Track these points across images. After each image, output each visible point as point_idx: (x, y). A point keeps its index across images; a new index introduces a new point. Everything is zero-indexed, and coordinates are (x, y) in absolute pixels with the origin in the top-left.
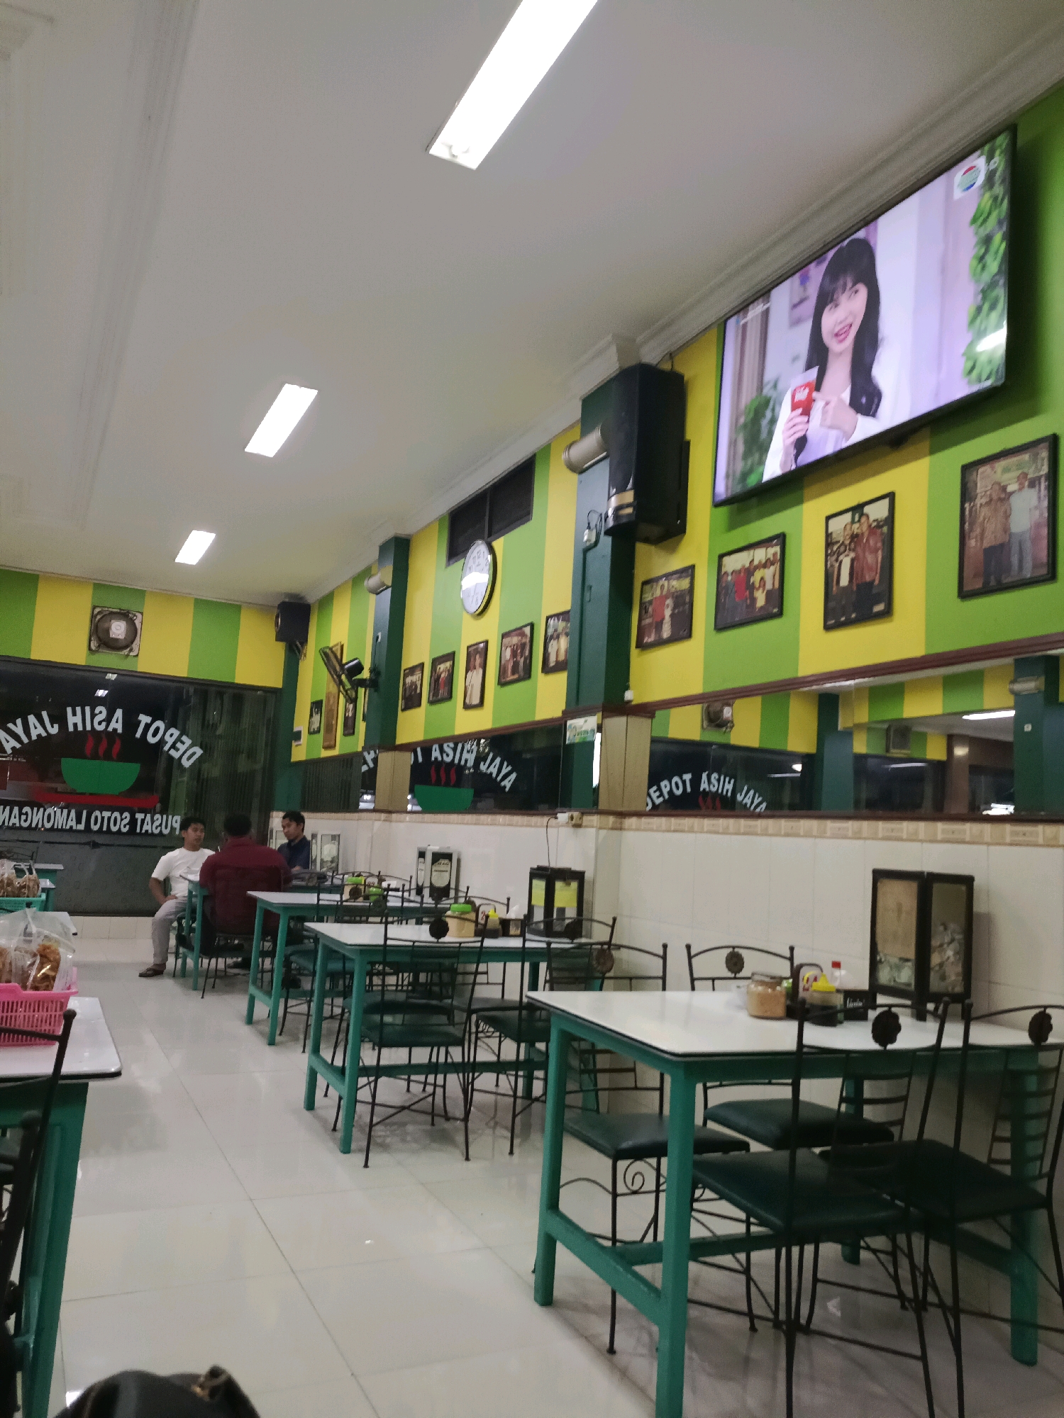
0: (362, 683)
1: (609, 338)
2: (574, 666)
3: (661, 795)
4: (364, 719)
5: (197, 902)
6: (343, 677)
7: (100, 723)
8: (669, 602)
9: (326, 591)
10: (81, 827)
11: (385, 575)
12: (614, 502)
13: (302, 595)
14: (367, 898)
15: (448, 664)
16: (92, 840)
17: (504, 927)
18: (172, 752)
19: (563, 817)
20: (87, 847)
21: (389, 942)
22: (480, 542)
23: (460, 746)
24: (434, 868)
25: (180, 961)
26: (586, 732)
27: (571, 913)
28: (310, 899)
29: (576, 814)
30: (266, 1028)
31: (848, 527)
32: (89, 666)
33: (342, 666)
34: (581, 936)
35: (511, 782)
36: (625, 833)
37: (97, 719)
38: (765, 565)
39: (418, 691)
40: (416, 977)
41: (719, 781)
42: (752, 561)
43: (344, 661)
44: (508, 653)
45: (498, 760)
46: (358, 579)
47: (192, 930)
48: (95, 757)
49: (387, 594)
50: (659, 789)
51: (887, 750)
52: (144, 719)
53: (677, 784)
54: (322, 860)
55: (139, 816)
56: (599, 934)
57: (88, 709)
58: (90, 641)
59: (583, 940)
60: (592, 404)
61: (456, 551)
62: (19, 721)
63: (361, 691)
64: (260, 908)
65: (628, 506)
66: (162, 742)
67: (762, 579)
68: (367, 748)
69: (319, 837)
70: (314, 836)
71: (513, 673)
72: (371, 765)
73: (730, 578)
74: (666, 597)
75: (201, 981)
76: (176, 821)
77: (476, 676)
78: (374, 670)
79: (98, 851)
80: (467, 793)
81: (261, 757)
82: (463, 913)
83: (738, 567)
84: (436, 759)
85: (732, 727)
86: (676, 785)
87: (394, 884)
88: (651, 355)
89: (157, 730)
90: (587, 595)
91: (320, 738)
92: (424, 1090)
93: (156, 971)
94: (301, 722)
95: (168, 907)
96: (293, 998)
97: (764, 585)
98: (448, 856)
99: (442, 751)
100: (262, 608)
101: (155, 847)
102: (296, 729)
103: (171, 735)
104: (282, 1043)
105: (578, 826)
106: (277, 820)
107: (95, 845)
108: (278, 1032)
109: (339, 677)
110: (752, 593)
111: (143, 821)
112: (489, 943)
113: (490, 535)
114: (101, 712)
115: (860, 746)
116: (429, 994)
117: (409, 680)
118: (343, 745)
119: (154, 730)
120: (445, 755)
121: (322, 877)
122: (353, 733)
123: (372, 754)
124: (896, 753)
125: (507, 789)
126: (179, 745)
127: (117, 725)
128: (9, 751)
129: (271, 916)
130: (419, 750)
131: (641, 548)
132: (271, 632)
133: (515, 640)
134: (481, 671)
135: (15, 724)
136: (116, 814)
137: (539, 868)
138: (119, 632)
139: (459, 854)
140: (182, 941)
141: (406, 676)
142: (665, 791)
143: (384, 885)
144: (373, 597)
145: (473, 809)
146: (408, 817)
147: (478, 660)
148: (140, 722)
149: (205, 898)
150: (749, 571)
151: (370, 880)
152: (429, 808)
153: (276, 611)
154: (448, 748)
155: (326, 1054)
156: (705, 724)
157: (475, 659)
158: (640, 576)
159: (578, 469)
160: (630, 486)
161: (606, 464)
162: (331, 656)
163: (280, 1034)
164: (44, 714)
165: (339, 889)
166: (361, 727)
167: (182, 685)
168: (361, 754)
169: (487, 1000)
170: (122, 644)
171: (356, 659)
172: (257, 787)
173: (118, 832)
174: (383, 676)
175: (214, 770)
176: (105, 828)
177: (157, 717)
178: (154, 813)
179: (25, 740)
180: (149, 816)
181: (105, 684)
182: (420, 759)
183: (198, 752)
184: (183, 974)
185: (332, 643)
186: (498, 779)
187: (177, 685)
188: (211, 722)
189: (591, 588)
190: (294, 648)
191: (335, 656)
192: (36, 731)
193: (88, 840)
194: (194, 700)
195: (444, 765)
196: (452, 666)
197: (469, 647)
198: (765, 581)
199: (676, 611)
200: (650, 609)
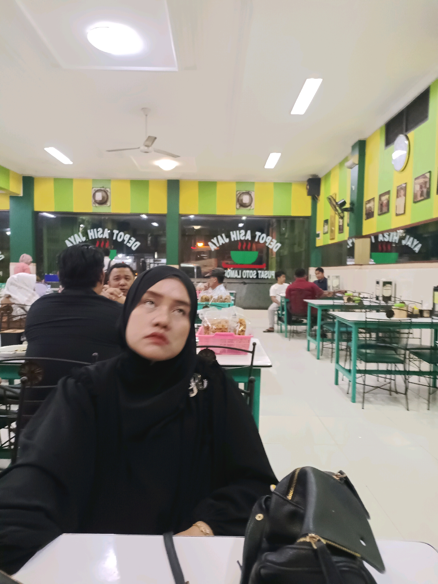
0: (346, 210)
4: (348, 225)
5: (284, 304)
6: (338, 208)
9: (327, 171)
10: (240, 277)
11: (355, 159)
13: (317, 174)
14: (354, 301)
15: (387, 197)
16: (244, 281)
17: (421, 313)
18: (269, 246)
20: (242, 285)
21: (367, 320)
22: (401, 135)
23: (392, 233)
24: (384, 288)
25: (279, 327)
28: (330, 302)
30: (316, 353)
32: (236, 215)
33: (337, 203)
35: (419, 248)
37: (241, 235)
39: (372, 210)
40: (378, 335)
43: (337, 201)
44: (418, 188)
45: (412, 238)
46: (341, 164)
47: (283, 315)
48: (242, 250)
49: (356, 168)
54: (332, 286)
57: (238, 232)
58: (236, 205)
61: (389, 142)
63: (346, 213)
66: (265, 242)
68: (349, 238)
69: (331, 277)
71: (421, 196)
72: (351, 245)
75: (288, 334)
77: (402, 200)
78: (352, 203)
79: (246, 286)
80: (394, 255)
81: (304, 246)
82: (401, 307)
84: (381, 240)
87: (365, 296)
89: (263, 238)
91: (328, 235)
92: (386, 381)
93: (271, 330)
94: (320, 228)
96: (326, 341)
98: (390, 283)
99: (384, 236)
100: (300, 183)
101: (266, 283)
102: (317, 232)
103: (269, 239)
104: (322, 359)
107: (245, 283)
108: (320, 354)
109: (335, 207)
111: (261, 273)
112: (414, 320)
113: (406, 131)
114: (242, 233)
116: (384, 342)
117: (368, 206)
118: (339, 238)
120: (385, 238)
122: (343, 232)
123: (352, 241)
125: (416, 252)
126: (272, 243)
127: (249, 237)
128: (213, 250)
130: (373, 238)
132: (305, 192)
133: (421, 180)
134: (404, 197)
135: (214, 239)
136: (251, 271)
138: (246, 200)
139: (395, 282)
140: (280, 319)
141: (366, 204)
144: (349, 170)
145: (397, 262)
146: (370, 266)
148: (256, 235)
149: (287, 303)
151: (355, 294)
152: (379, 262)
153: (306, 183)
154: (386, 235)
155: (342, 363)
157: (400, 193)
162: (332, 199)
163: (322, 355)
164: (223, 235)
165: (341, 298)
166: (346, 229)
167: (270, 219)
168: (345, 242)
169: (413, 345)
170: (248, 205)
171: (344, 199)
172: (303, 258)
173: (253, 278)
174: (356, 205)
175: (286, 252)
176: (248, 277)
177: (262, 232)
178: (265, 270)
179: (218, 245)
180: (263, 272)
181: (242, 222)
182: (373, 241)
183: (279, 245)
184: (281, 331)
185: (331, 193)
186: (412, 247)
187: (268, 219)
188: (283, 233)
190: (315, 198)
191: (334, 199)
192: (221, 241)
193: (242, 282)
194: (275, 224)
195: (385, 243)
196: (389, 197)
197: (398, 187)
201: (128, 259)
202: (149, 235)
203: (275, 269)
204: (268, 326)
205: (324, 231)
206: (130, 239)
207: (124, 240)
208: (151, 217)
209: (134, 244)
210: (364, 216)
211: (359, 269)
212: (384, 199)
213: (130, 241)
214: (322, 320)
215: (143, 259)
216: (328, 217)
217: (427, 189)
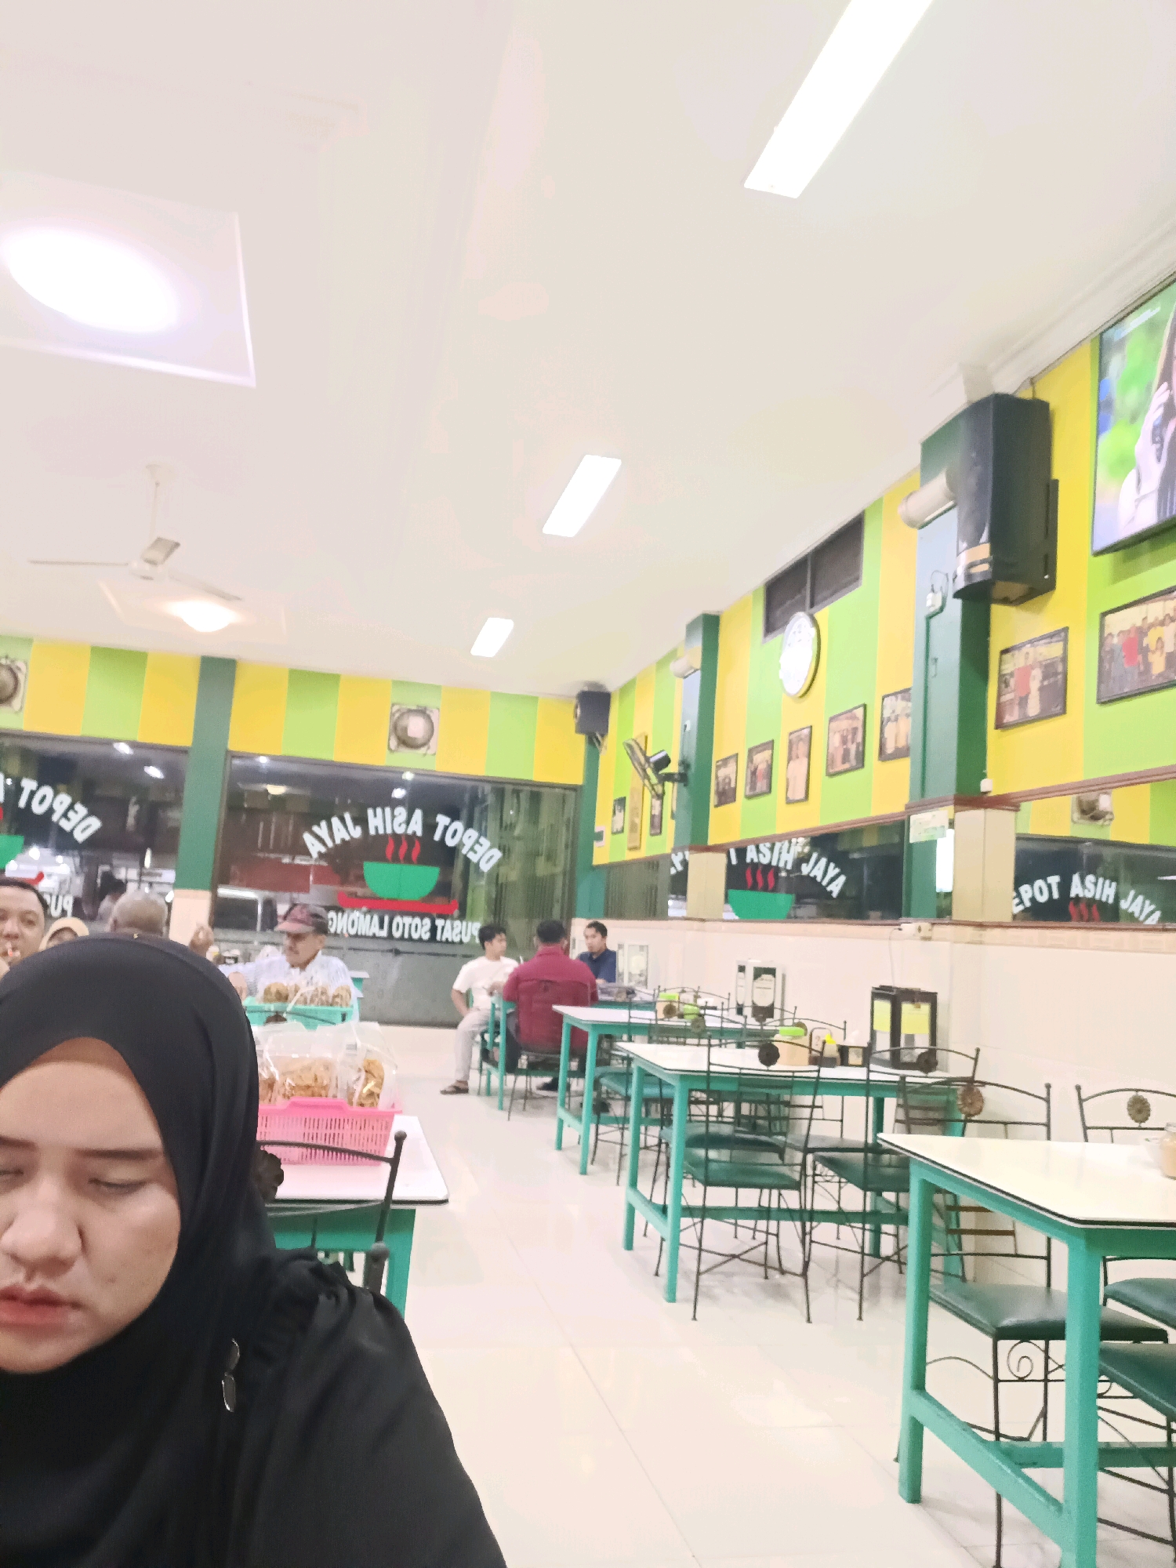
0: (669, 777)
1: (954, 368)
3: (1021, 902)
4: (673, 816)
5: (501, 1015)
6: (649, 771)
7: (400, 825)
8: (1037, 674)
9: (628, 678)
11: (693, 654)
12: (964, 559)
13: (602, 682)
14: (681, 1016)
15: (767, 753)
16: (395, 946)
17: (843, 1055)
18: (471, 856)
19: (909, 928)
20: (390, 955)
21: (713, 1068)
22: (800, 613)
23: (778, 845)
24: (756, 985)
25: (484, 1078)
26: (934, 829)
27: (922, 1042)
28: (619, 1016)
29: (925, 925)
30: (577, 1156)
32: (388, 767)
33: (647, 759)
34: (937, 1070)
35: (840, 886)
36: (986, 948)
37: (397, 821)
38: (1161, 623)
39: (733, 785)
40: (739, 1108)
41: (1096, 884)
42: (1145, 619)
43: (648, 754)
44: (836, 740)
45: (824, 861)
46: (662, 663)
47: (497, 1045)
48: (395, 859)
49: (697, 678)
50: (1020, 895)
53: (1040, 889)
54: (630, 974)
55: (439, 923)
56: (955, 1067)
57: (388, 810)
58: (389, 740)
59: (940, 1075)
60: (934, 447)
61: (772, 625)
62: (323, 824)
63: (669, 786)
64: (568, 1024)
65: (983, 562)
66: (460, 845)
67: (1160, 639)
68: (675, 850)
69: (626, 947)
70: (620, 946)
71: (844, 763)
72: (680, 868)
73: (1115, 640)
74: (1032, 667)
75: (507, 1102)
77: (799, 766)
78: (684, 764)
79: (400, 959)
80: (784, 900)
81: (561, 859)
82: (795, 1037)
83: (1127, 627)
84: (752, 860)
85: (1111, 820)
86: (1043, 890)
87: (711, 1002)
88: (1007, 383)
90: (932, 668)
91: (625, 837)
92: (754, 1238)
93: (460, 1089)
94: (603, 821)
95: (471, 1020)
96: (605, 1124)
97: (1162, 647)
98: (771, 972)
99: (758, 851)
100: (559, 700)
101: (457, 955)
102: (597, 829)
103: (470, 837)
104: (593, 1174)
105: (927, 939)
107: (397, 952)
108: (589, 1161)
109: (644, 770)
110: (1145, 657)
111: (443, 928)
112: (827, 1073)
113: (812, 605)
114: (400, 814)
116: (756, 1129)
117: (722, 773)
118: (649, 847)
119: (454, 832)
120: (761, 855)
121: (631, 992)
122: (660, 833)
123: (682, 856)
125: (835, 895)
126: (477, 847)
127: (417, 826)
128: (315, 855)
130: (732, 851)
131: (997, 610)
132: (571, 723)
133: (844, 724)
134: (805, 760)
135: (320, 826)
136: (417, 920)
137: (882, 988)
138: (416, 730)
139: (784, 969)
140: (486, 1055)
141: (718, 767)
142: (1026, 897)
144: (680, 682)
145: (792, 918)
146: (724, 926)
147: (802, 748)
148: (438, 823)
150: (1141, 632)
151: (684, 997)
152: (747, 915)
153: (575, 701)
154: (764, 848)
155: (644, 1186)
156: (1077, 816)
157: (798, 749)
158: (997, 643)
159: (918, 523)
160: (984, 538)
161: (953, 515)
162: (636, 748)
163: (592, 1163)
164: (347, 816)
165: (650, 1006)
166: (669, 825)
167: (477, 783)
168: (669, 856)
169: (823, 1139)
170: (419, 742)
171: (663, 751)
172: (558, 893)
173: (420, 940)
174: (693, 769)
175: (513, 875)
176: (406, 936)
177: (454, 816)
178: (453, 919)
179: (330, 844)
180: (448, 922)
181: (402, 784)
182: (734, 861)
183: (497, 854)
184: (489, 1092)
185: (635, 734)
186: (824, 883)
187: (473, 783)
188: (509, 823)
189: (936, 660)
190: (595, 740)
191: (641, 749)
192: (340, 834)
193: (390, 948)
194: (490, 799)
195: (760, 868)
196: (771, 757)
197: (791, 734)
198: (1163, 643)
199: (1046, 683)
200: (1012, 682)
201: (59, 865)
202: (134, 799)
203: (481, 919)
204: (452, 1078)
205: (612, 828)
206: (71, 807)
207: (51, 811)
208: (144, 753)
209: (83, 824)
210: (713, 799)
211: (698, 930)
212: (761, 759)
213: (71, 814)
214: (599, 1063)
215: (104, 868)
216: (626, 794)
217: (858, 745)
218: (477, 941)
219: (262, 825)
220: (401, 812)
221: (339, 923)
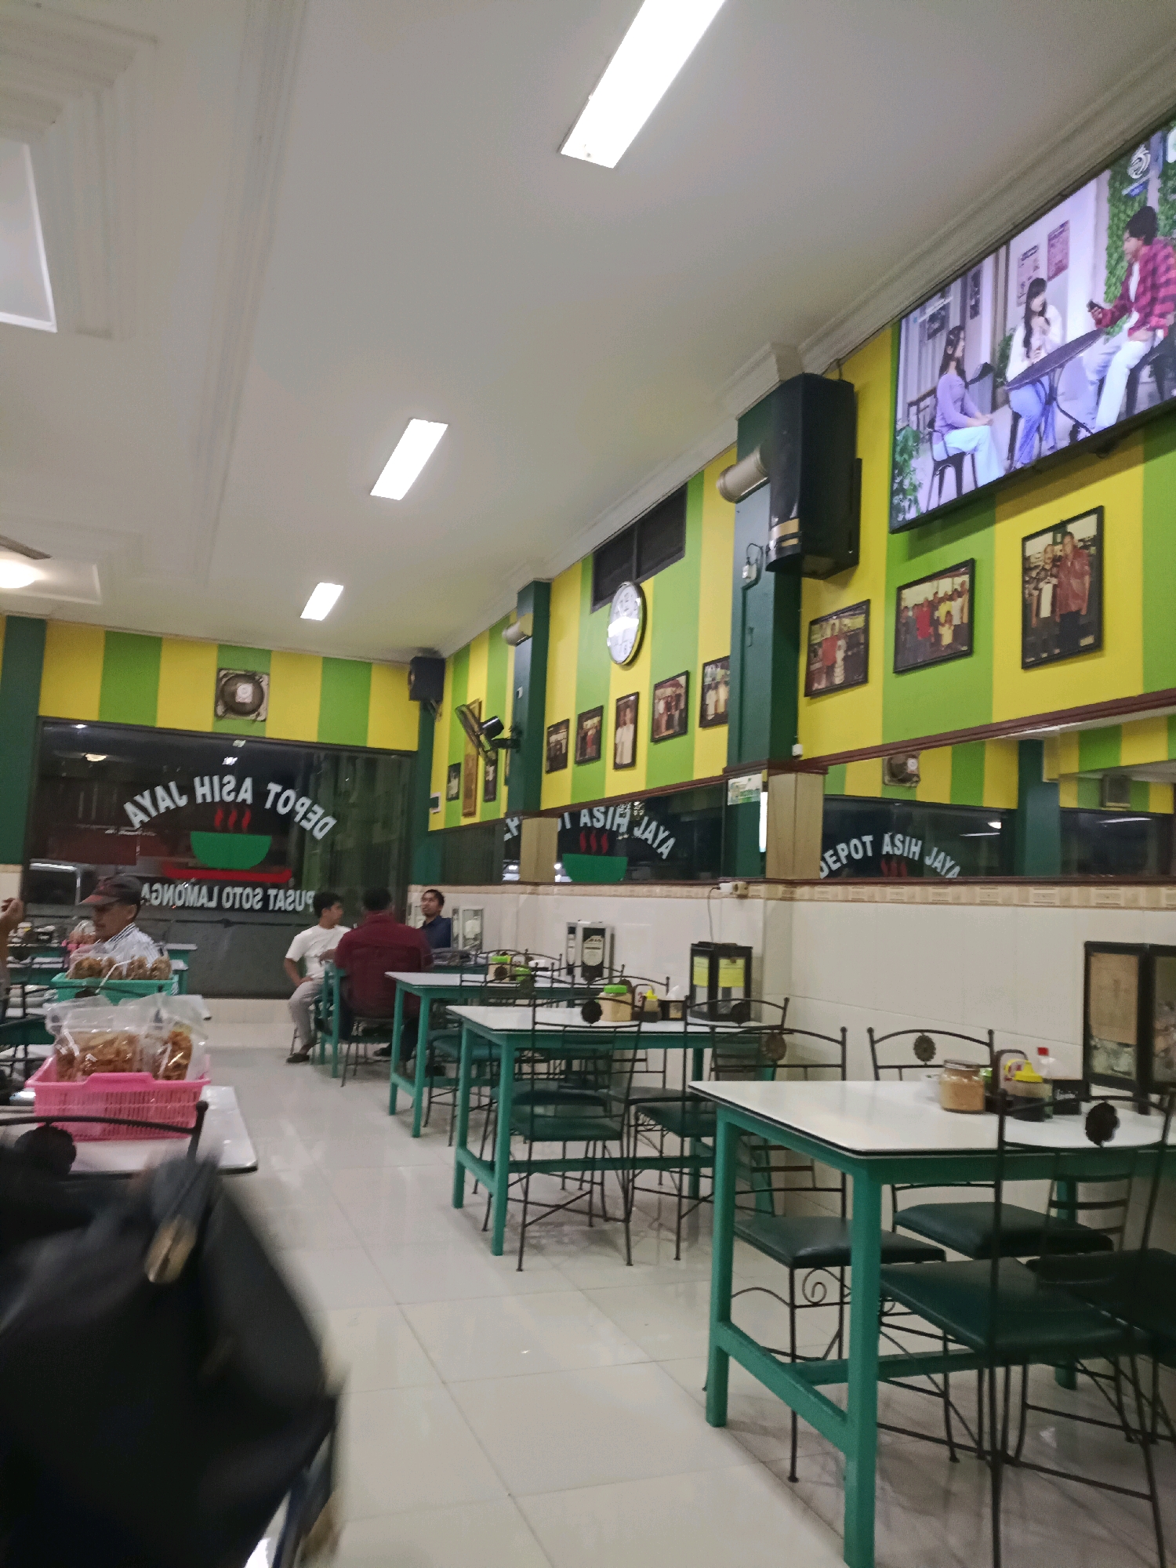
0: (503, 743)
1: (767, 347)
2: (734, 718)
3: (838, 860)
4: (507, 782)
5: (334, 982)
6: (482, 738)
7: (229, 793)
8: (842, 643)
9: (462, 644)
10: (213, 904)
11: (525, 624)
12: (776, 532)
13: (436, 649)
14: (513, 978)
15: (596, 720)
16: (225, 918)
17: (664, 1010)
18: (304, 823)
19: (726, 887)
20: (220, 926)
21: (538, 1027)
22: (627, 583)
23: (611, 810)
24: (586, 945)
26: (750, 791)
27: (738, 994)
28: (452, 980)
29: (740, 883)
30: (411, 1119)
31: (1049, 550)
32: (216, 733)
33: (481, 725)
34: (749, 1020)
35: (669, 848)
36: (796, 904)
37: (226, 790)
38: (950, 598)
39: (564, 751)
40: (569, 1065)
41: (904, 842)
43: (483, 720)
44: (661, 707)
45: (654, 825)
46: (495, 630)
47: (330, 1013)
48: (225, 830)
49: (529, 643)
50: (836, 853)
51: (1102, 804)
52: (274, 788)
53: (856, 846)
54: (464, 937)
55: (272, 892)
56: (770, 1017)
57: (216, 779)
58: (216, 706)
59: (752, 1024)
60: (749, 423)
61: (602, 595)
62: (147, 793)
63: (502, 752)
65: (793, 536)
66: (293, 812)
67: (948, 613)
68: (509, 815)
69: (461, 914)
70: (455, 911)
71: (668, 727)
72: (516, 833)
73: (910, 614)
74: (838, 638)
75: (341, 1068)
76: (309, 896)
77: (627, 733)
78: (515, 729)
79: (231, 929)
80: (619, 862)
81: (397, 826)
82: (618, 994)
83: (920, 600)
84: (585, 824)
85: (917, 782)
86: (856, 848)
87: (542, 963)
88: (816, 364)
89: (287, 799)
90: (748, 638)
91: (460, 803)
92: (581, 1189)
94: (439, 787)
95: (303, 990)
96: (439, 1087)
97: (951, 620)
98: (601, 932)
99: (592, 816)
100: (393, 665)
101: (289, 925)
102: (433, 795)
103: (303, 804)
104: (426, 1135)
105: (743, 897)
106: (416, 895)
107: (228, 923)
108: (423, 1123)
109: (478, 737)
110: (936, 629)
111: (276, 897)
112: (647, 1027)
113: (638, 576)
114: (229, 783)
115: (1068, 799)
116: (585, 1084)
117: (553, 738)
118: (485, 812)
119: (286, 800)
120: (595, 820)
121: (465, 956)
122: (494, 799)
123: (516, 822)
124: (1112, 806)
125: (664, 857)
126: (310, 815)
127: (246, 795)
128: (137, 825)
129: (411, 998)
130: (566, 815)
131: (808, 583)
132: (404, 691)
133: (669, 691)
134: (632, 727)
135: (142, 796)
136: (248, 890)
137: (701, 944)
138: (244, 696)
139: (613, 929)
141: (550, 734)
142: (843, 855)
143: (532, 964)
144: (512, 649)
145: (629, 880)
146: (556, 889)
147: (629, 715)
148: (270, 791)
149: (342, 980)
150: (933, 605)
151: (517, 959)
152: (580, 878)
153: (408, 668)
154: (598, 812)
155: (475, 1148)
156: (887, 778)
157: (625, 715)
158: (806, 617)
159: (734, 497)
160: (794, 514)
161: (766, 489)
162: (470, 716)
163: (425, 1126)
164: (172, 785)
165: (482, 969)
166: (503, 791)
167: (312, 750)
168: (502, 822)
169: (647, 1090)
170: (248, 708)
171: (496, 717)
172: (394, 859)
173: (251, 909)
174: (525, 735)
175: (350, 843)
176: (237, 906)
177: (287, 786)
178: (287, 888)
179: (154, 813)
180: (282, 892)
181: (233, 752)
182: (568, 825)
183: (331, 822)
184: (323, 1061)
185: (469, 700)
186: (655, 845)
187: (307, 750)
188: (343, 791)
189: (752, 630)
190: (429, 708)
191: (473, 715)
192: (165, 803)
193: (221, 918)
194: (325, 766)
195: (594, 832)
196: (601, 722)
197: (618, 700)
198: (951, 616)
199: (850, 653)
200: (820, 652)
205: (448, 793)
211: (531, 893)
214: (432, 1026)
216: (460, 759)
217: (681, 711)
218: (311, 909)
219: (82, 795)
220: (230, 780)
221: (166, 895)
